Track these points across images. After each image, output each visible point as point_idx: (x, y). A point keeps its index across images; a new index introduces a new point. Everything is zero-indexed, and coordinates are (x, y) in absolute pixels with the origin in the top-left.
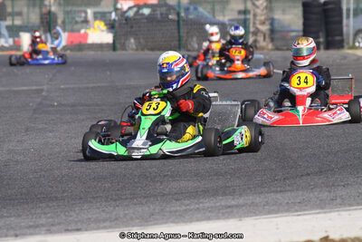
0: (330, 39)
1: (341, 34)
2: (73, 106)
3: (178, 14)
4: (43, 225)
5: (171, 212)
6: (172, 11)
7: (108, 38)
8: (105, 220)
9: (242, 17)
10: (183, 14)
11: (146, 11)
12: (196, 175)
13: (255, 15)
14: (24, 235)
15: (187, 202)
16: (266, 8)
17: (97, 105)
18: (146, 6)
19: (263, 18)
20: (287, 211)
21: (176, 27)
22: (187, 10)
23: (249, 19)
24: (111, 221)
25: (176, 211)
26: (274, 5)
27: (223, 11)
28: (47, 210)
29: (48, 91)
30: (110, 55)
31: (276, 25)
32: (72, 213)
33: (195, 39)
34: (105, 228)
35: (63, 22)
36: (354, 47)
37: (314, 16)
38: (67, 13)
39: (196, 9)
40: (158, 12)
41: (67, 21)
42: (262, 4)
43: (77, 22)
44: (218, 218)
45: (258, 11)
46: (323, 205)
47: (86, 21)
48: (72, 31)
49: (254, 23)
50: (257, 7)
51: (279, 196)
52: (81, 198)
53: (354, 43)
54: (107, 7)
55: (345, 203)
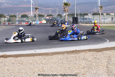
0: (76, 22)
1: (78, 22)
2: (40, 32)
4: (36, 48)
5: (54, 46)
6: (54, 18)
7: (45, 22)
9: (64, 19)
11: (50, 18)
14: (33, 50)
15: (56, 45)
16: (67, 18)
17: (43, 32)
20: (70, 46)
22: (56, 18)
27: (61, 18)
28: (36, 46)
29: (37, 30)
30: (45, 25)
31: (69, 20)
32: (40, 47)
34: (44, 49)
37: (74, 19)
40: (52, 19)
44: (60, 47)
46: (75, 46)
47: (42, 20)
48: (40, 21)
51: (69, 44)
52: (41, 45)
53: (80, 23)
54: (45, 18)
55: (78, 45)
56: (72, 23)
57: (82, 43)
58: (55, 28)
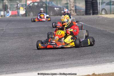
0: (94, 12)
1: (97, 10)
2: (13, 34)
3: (46, 5)
4: (5, 72)
5: (45, 67)
6: (44, 4)
8: (24, 70)
9: (66, 5)
10: (47, 5)
11: (36, 4)
12: (53, 55)
13: (70, 5)
15: (50, 63)
16: (74, 2)
17: (21, 34)
18: (36, 2)
19: (73, 5)
20: (82, 65)
21: (45, 9)
22: (49, 3)
23: (68, 6)
24: (26, 70)
25: (47, 66)
26: (76, 1)
28: (6, 67)
29: (5, 30)
30: (25, 18)
31: (77, 8)
32: (14, 68)
33: (51, 12)
34: (24, 72)
35: (10, 8)
36: (101, 14)
37: (89, 5)
38: (11, 5)
39: (51, 3)
40: (40, 4)
41: (11, 7)
42: (72, 1)
43: (14, 8)
44: (60, 68)
45: (71, 3)
46: (92, 64)
48: (13, 10)
49: (70, 7)
50: (71, 2)
51: (79, 61)
52: (16, 63)
53: (101, 13)
54: (23, 3)
55: (99, 63)
56: (84, 13)
57: (108, 58)
58: (46, 26)
